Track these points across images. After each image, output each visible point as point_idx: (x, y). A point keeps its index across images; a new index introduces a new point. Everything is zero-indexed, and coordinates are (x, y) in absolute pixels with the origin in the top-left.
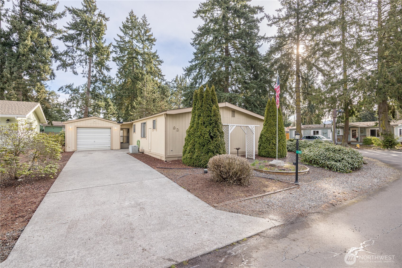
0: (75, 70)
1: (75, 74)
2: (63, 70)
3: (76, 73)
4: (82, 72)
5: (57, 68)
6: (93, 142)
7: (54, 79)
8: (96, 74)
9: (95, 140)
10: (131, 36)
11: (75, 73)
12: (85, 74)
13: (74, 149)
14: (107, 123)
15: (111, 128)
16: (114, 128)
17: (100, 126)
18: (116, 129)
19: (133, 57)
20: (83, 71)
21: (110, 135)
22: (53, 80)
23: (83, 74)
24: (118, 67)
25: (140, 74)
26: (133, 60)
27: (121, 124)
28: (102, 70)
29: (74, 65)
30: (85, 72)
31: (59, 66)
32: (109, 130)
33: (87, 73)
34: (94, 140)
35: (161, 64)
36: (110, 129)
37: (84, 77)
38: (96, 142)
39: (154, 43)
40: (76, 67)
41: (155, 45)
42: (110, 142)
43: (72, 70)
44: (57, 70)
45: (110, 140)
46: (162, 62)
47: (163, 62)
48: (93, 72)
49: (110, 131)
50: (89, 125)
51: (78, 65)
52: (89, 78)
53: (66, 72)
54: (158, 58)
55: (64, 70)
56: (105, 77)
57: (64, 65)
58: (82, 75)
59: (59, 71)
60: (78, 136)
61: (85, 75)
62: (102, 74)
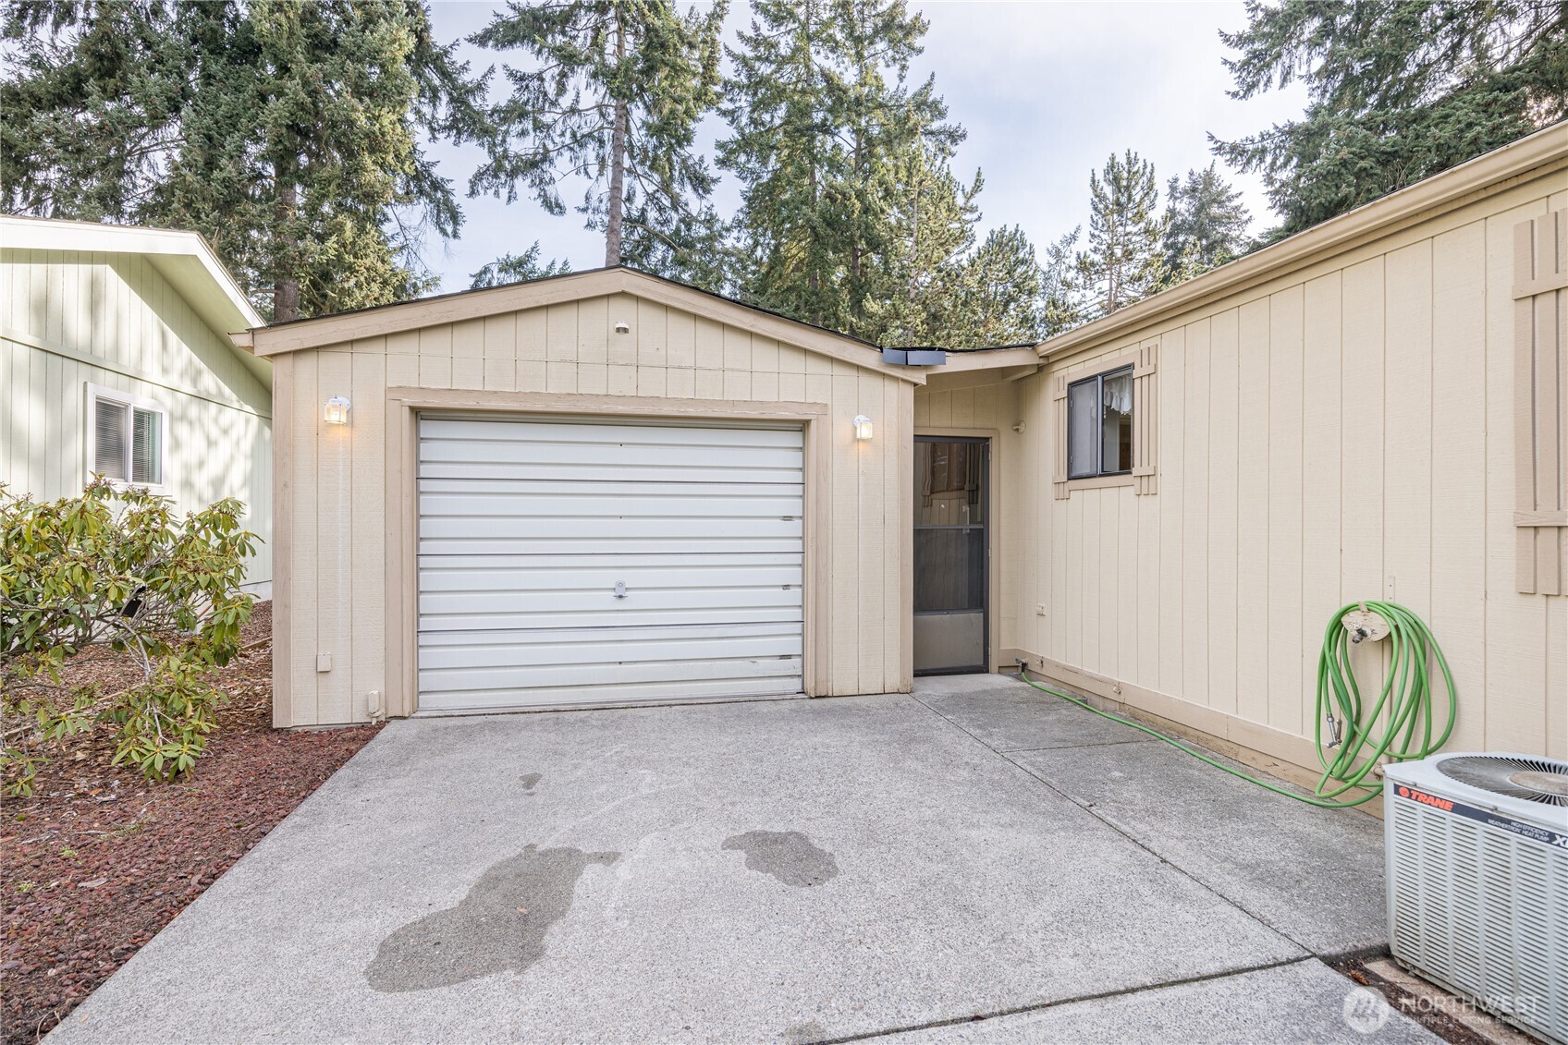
0: (550, 190)
1: (551, 211)
2: (497, 194)
3: (558, 205)
4: (582, 204)
5: (473, 184)
6: (608, 599)
7: (455, 235)
8: (643, 211)
9: (631, 578)
10: (804, 26)
11: (553, 206)
12: (596, 210)
13: (376, 690)
14: (766, 357)
15: (802, 426)
16: (841, 432)
17: (677, 392)
18: (865, 432)
19: (812, 128)
20: (587, 198)
21: (794, 507)
22: (452, 242)
23: (585, 210)
24: (744, 186)
25: (854, 200)
26: (813, 138)
27: (921, 378)
28: (676, 187)
29: (546, 166)
30: (594, 203)
31: (479, 176)
32: (776, 454)
33: (603, 208)
34: (610, 578)
35: (954, 149)
36: (794, 439)
37: (590, 225)
38: (634, 599)
39: (918, 41)
40: (557, 176)
41: (920, 51)
42: (794, 596)
43: (535, 191)
44: (473, 193)
45: (794, 576)
46: (955, 136)
47: (964, 136)
48: (629, 199)
49: (794, 459)
50: (555, 387)
51: (562, 163)
52: (611, 231)
53: (514, 203)
54: (942, 114)
55: (504, 192)
56: (688, 221)
57: (503, 170)
58: (584, 218)
59: (480, 198)
60: (427, 527)
61: (597, 218)
62: (675, 205)
